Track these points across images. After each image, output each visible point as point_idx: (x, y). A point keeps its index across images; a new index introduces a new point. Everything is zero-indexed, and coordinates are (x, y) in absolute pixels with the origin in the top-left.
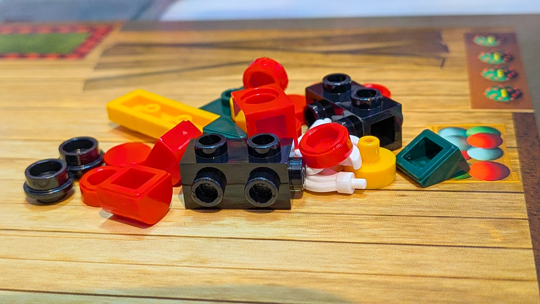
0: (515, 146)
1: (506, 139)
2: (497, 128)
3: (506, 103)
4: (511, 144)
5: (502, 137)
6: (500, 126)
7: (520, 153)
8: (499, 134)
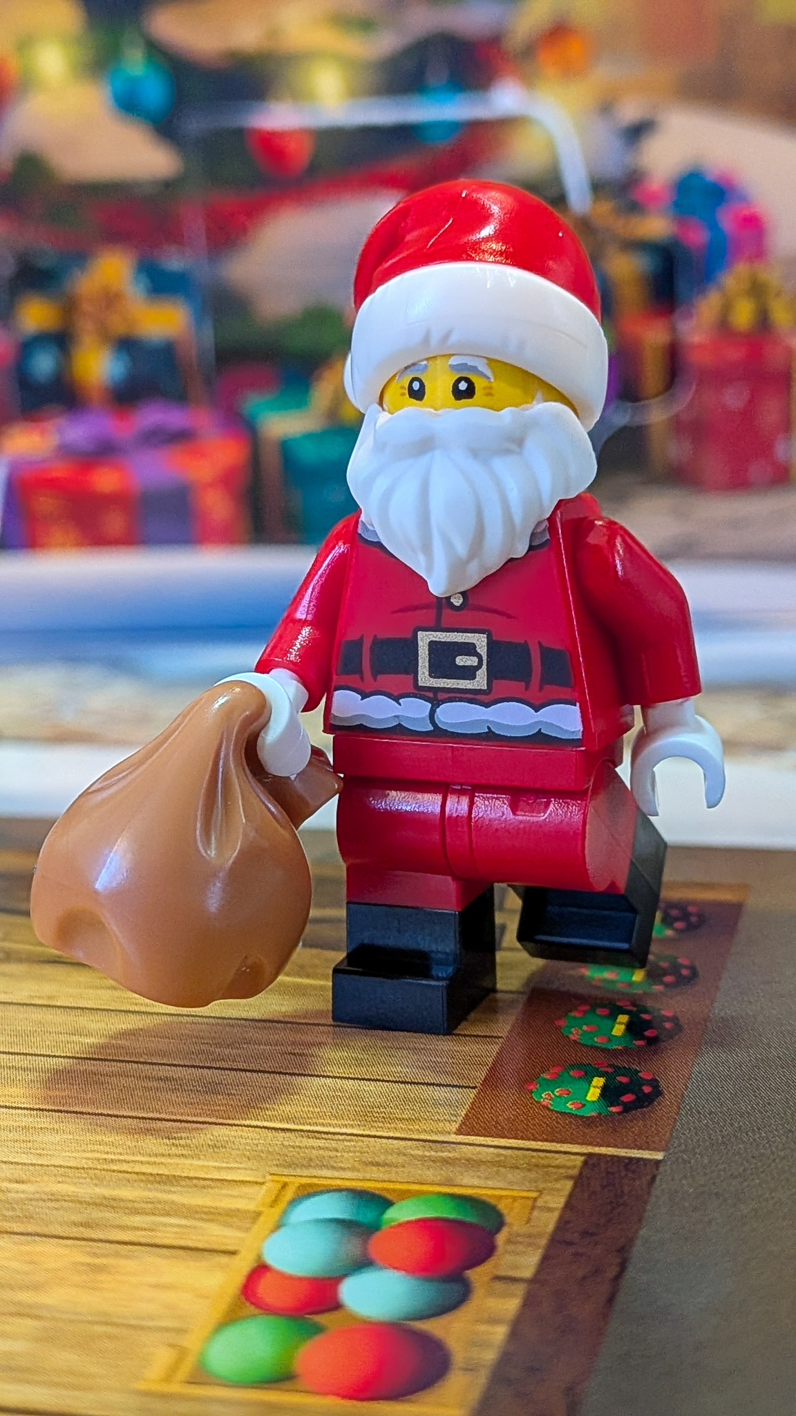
0: (528, 1273)
1: (510, 1247)
2: (502, 1206)
3: (588, 1122)
4: (516, 1267)
5: (501, 1238)
6: (515, 1199)
7: (529, 1302)
8: (500, 1223)
